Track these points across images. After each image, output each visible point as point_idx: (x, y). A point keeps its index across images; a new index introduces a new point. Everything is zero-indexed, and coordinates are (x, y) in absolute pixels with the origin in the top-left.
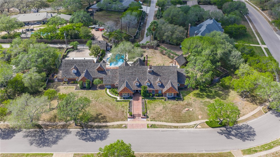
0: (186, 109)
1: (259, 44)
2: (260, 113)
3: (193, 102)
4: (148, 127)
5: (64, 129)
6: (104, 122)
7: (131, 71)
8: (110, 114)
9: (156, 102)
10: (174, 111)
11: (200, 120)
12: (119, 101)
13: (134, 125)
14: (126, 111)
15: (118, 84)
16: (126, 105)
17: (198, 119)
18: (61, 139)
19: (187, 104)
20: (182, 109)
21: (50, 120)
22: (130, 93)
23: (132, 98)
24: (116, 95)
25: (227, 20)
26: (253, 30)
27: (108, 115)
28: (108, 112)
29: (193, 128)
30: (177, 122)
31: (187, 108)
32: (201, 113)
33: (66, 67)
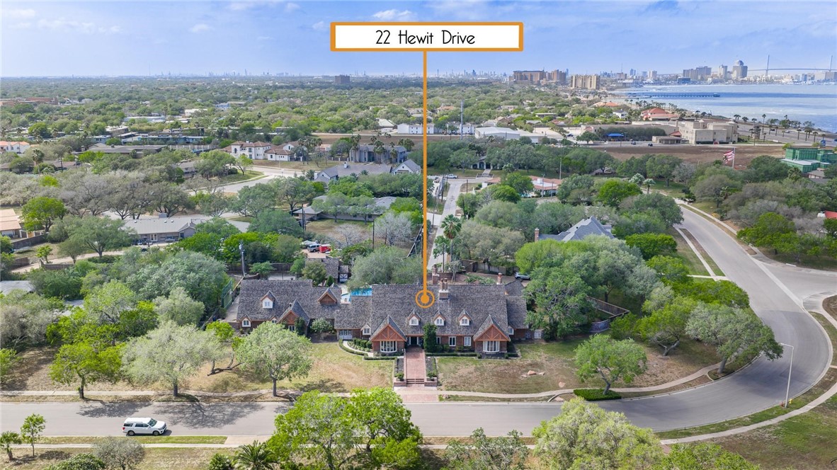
0: (530, 372)
1: (709, 275)
2: (703, 380)
3: (544, 361)
4: (441, 399)
5: (247, 403)
6: (339, 392)
7: (401, 296)
8: (353, 380)
9: (458, 360)
10: (500, 375)
11: (562, 389)
12: (372, 359)
13: (408, 397)
14: (389, 374)
15: (368, 329)
16: (390, 366)
17: (558, 388)
18: (241, 417)
19: (531, 365)
20: (519, 373)
21: (215, 389)
22: (398, 342)
23: (402, 354)
24: (364, 350)
25: (627, 226)
26: (697, 253)
27: (348, 380)
28: (349, 376)
29: (544, 402)
30: (509, 392)
31: (532, 370)
32: (565, 378)
33: (248, 295)
